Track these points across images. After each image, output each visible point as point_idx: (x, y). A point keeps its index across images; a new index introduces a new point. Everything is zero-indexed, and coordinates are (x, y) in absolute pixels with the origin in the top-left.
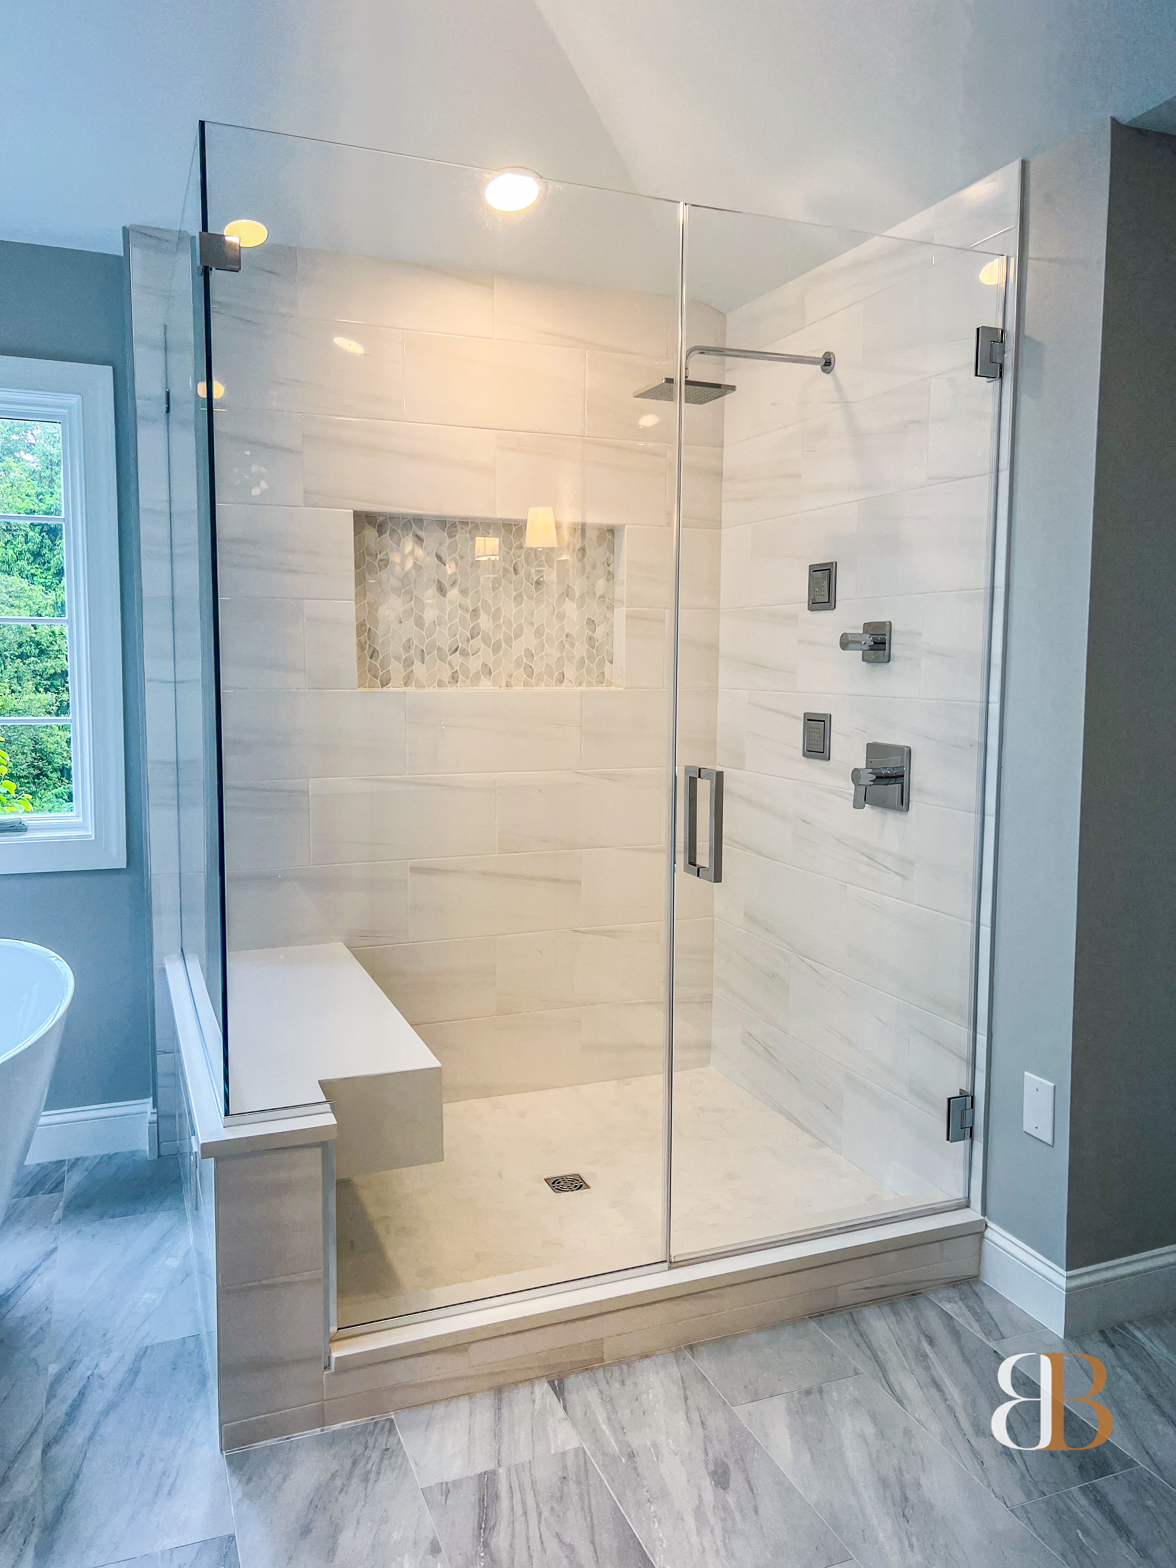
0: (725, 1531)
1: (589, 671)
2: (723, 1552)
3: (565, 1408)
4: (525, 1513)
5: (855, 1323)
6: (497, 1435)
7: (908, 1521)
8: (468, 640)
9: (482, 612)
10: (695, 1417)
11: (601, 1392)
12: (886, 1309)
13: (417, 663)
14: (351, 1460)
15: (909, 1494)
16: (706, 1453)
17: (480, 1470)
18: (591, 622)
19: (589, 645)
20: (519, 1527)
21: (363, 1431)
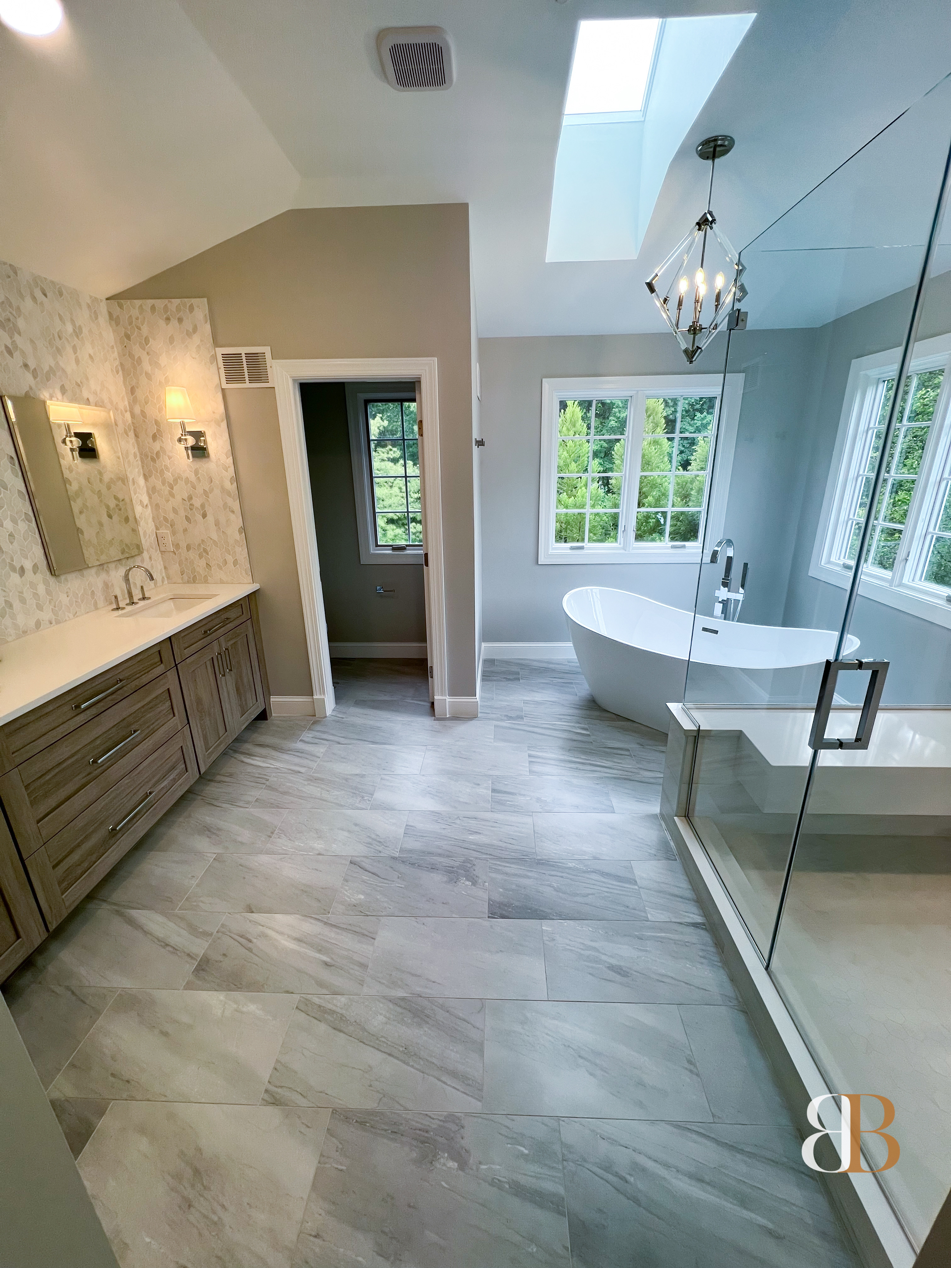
3: (680, 923)
16: (636, 972)
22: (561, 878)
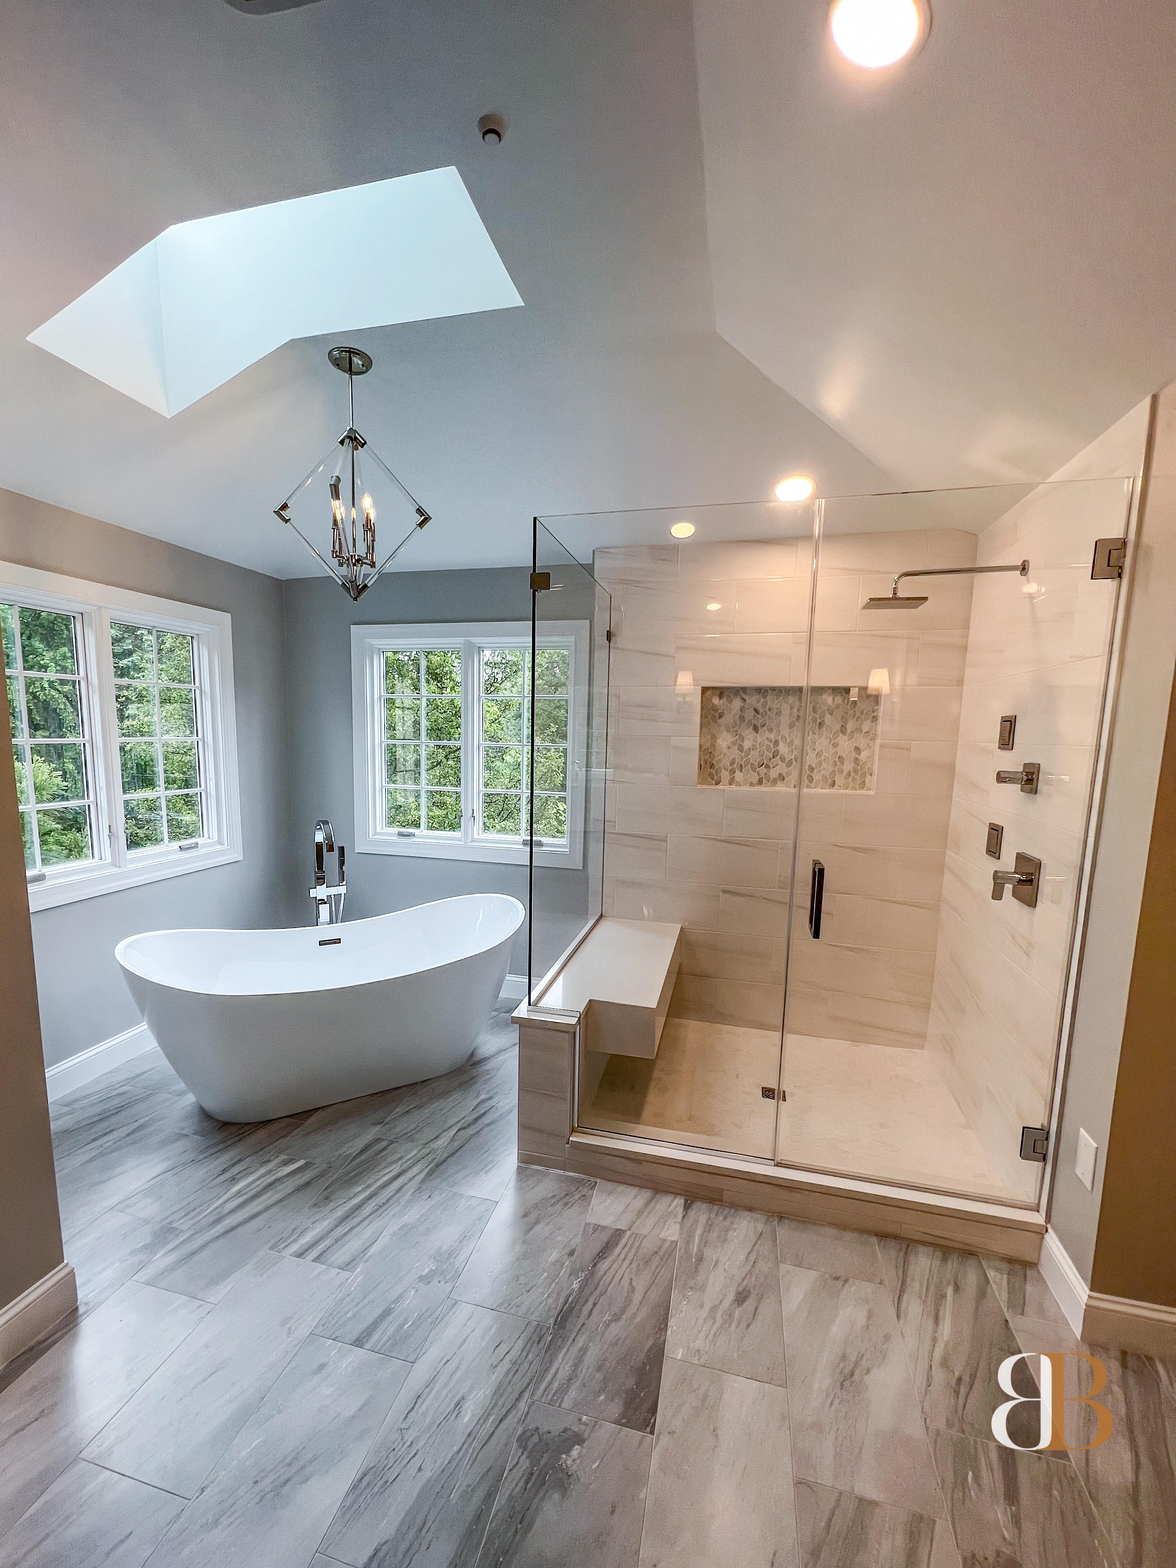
0: (721, 1326)
1: (854, 780)
2: (710, 1337)
3: (684, 1217)
4: (624, 1260)
5: (906, 1253)
6: (639, 1214)
7: (842, 1389)
8: (770, 759)
9: (781, 743)
10: (752, 1258)
11: (709, 1218)
12: (939, 1254)
13: (738, 772)
14: (566, 1193)
15: (857, 1372)
16: (743, 1280)
17: (619, 1227)
18: (857, 749)
19: (855, 763)
20: (616, 1266)
21: (580, 1182)
22: (597, 1307)
